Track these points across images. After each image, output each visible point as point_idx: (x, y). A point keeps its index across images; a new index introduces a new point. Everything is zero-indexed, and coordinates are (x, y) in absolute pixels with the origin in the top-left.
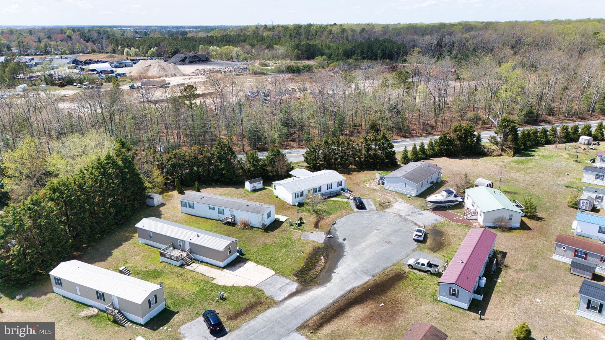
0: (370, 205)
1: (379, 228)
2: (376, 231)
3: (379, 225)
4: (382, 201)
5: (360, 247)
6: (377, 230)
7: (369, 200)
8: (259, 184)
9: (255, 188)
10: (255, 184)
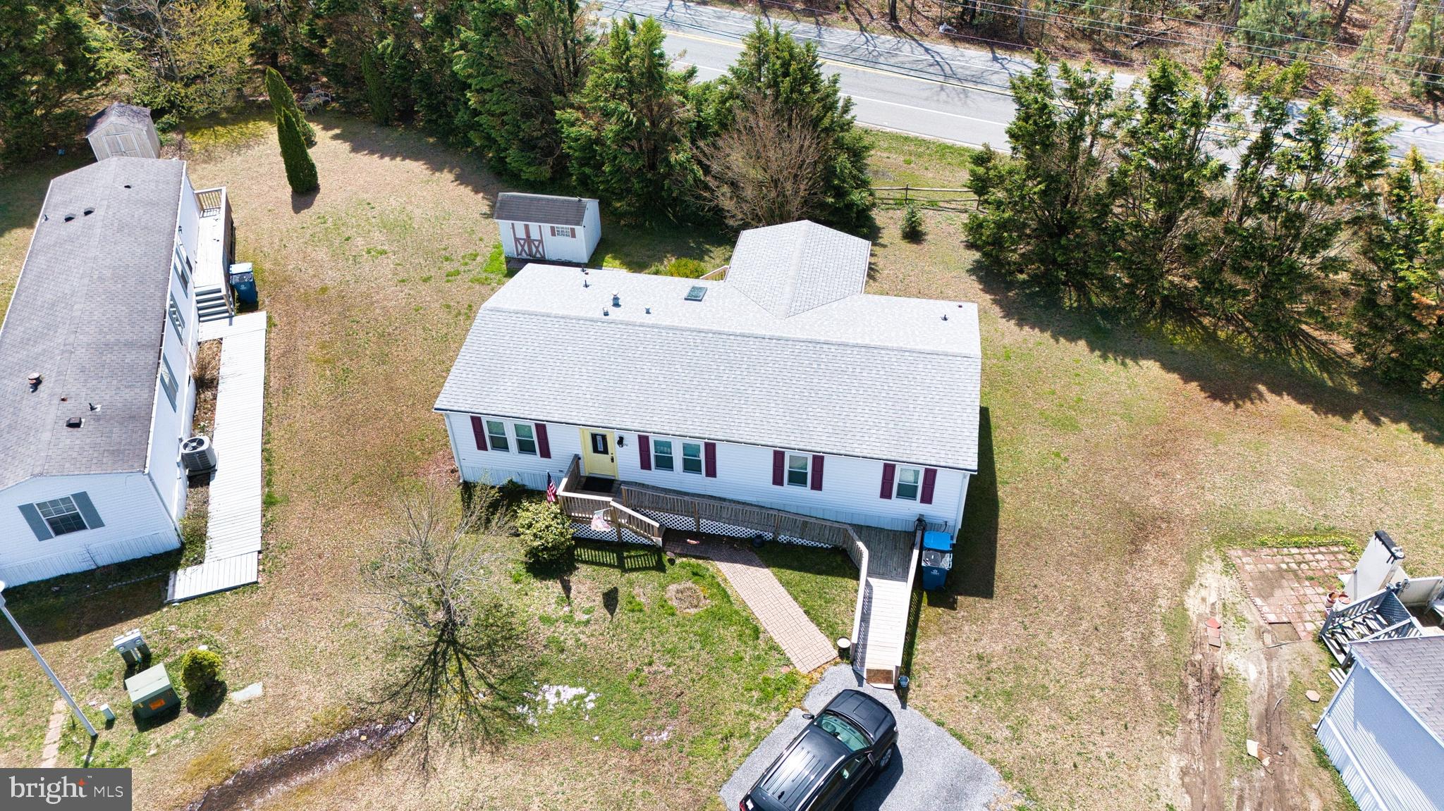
8: (562, 233)
9: (537, 248)
10: (534, 226)
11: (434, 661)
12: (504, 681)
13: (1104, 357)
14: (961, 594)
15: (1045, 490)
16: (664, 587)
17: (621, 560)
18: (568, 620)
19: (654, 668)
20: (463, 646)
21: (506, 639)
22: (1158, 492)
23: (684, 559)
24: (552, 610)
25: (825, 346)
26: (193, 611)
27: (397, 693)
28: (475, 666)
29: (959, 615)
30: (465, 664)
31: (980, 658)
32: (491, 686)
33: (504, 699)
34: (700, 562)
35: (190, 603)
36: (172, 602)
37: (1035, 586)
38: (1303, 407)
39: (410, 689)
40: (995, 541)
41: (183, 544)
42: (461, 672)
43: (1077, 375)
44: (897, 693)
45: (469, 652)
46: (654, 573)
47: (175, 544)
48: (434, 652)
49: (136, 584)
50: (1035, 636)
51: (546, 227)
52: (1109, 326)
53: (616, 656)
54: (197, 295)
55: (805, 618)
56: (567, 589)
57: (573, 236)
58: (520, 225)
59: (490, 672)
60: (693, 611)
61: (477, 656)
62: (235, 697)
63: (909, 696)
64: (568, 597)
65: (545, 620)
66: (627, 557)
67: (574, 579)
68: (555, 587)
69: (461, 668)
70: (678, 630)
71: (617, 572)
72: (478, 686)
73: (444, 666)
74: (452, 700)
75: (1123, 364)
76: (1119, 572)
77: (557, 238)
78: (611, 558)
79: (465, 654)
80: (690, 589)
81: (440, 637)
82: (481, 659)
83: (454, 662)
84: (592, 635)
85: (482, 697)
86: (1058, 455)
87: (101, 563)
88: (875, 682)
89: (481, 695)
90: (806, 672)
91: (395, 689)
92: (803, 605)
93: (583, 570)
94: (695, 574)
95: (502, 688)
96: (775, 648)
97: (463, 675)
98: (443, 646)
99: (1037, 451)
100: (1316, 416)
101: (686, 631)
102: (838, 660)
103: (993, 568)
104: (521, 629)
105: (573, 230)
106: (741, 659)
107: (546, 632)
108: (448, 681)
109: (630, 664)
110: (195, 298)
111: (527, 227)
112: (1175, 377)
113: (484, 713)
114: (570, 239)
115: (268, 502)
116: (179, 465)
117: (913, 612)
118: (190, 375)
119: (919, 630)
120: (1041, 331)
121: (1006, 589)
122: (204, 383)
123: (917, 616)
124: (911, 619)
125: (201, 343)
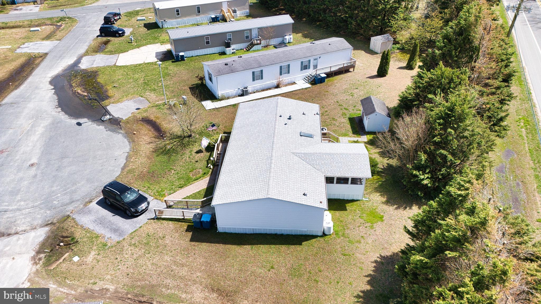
0: (101, 222)
1: (33, 171)
2: (34, 160)
3: (35, 176)
4: (76, 259)
5: (42, 125)
6: (32, 165)
7: (115, 238)
11: (179, 137)
12: (173, 149)
13: (358, 297)
14: (193, 233)
19: (173, 172)
20: (183, 140)
21: (185, 146)
23: (211, 170)
26: (199, 105)
27: (171, 135)
28: (177, 143)
29: (183, 233)
30: (178, 141)
32: (172, 147)
33: (168, 150)
34: (210, 174)
36: (201, 102)
39: (173, 136)
40: (219, 243)
41: (218, 99)
42: (175, 141)
46: (206, 166)
48: (181, 136)
49: (207, 97)
50: (171, 252)
53: (178, 165)
59: (175, 146)
60: (191, 175)
63: (152, 220)
67: (205, 153)
70: (185, 173)
71: (207, 159)
72: (172, 145)
73: (177, 139)
74: (168, 142)
77: (365, 117)
79: (180, 141)
80: (200, 173)
81: (186, 136)
82: (179, 144)
85: (168, 147)
87: (212, 92)
90: (165, 198)
91: (173, 134)
94: (205, 174)
95: (171, 149)
96: (175, 191)
98: (184, 137)
104: (188, 148)
107: (188, 152)
108: (173, 140)
109: (175, 167)
110: (308, 74)
113: (164, 148)
115: (234, 105)
116: (239, 89)
117: (186, 221)
118: (275, 82)
119: (177, 222)
120: (373, 271)
121: (194, 245)
122: (278, 86)
123: (184, 222)
124: (183, 220)
125: (295, 83)
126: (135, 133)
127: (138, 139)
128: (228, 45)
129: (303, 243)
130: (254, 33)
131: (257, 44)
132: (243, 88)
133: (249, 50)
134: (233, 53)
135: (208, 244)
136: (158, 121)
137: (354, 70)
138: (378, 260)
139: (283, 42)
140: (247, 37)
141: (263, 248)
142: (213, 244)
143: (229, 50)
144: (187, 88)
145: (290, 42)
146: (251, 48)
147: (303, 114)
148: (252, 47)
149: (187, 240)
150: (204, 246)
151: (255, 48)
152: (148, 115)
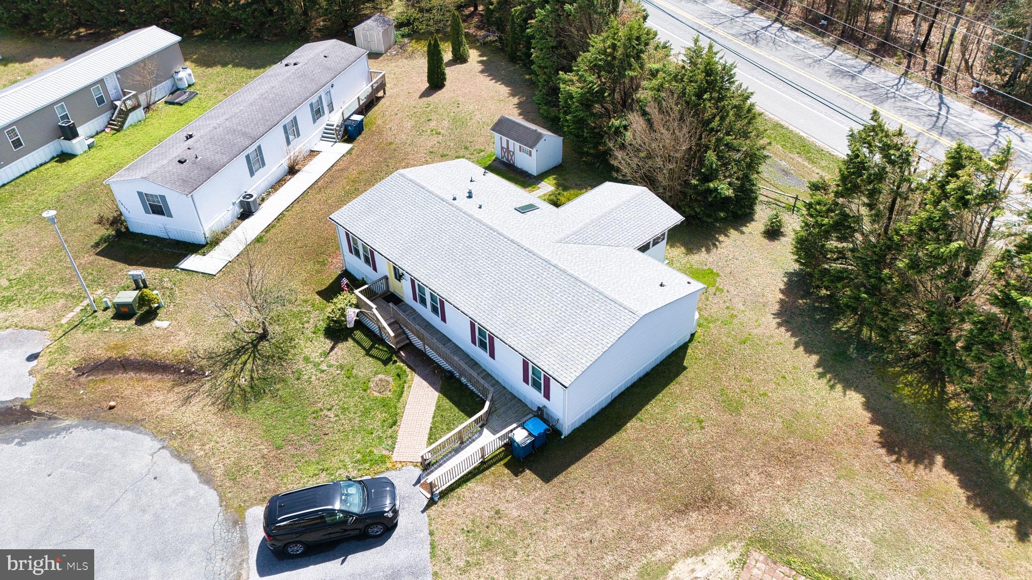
8: (524, 151)
9: (511, 156)
10: (511, 142)
11: (240, 351)
12: (260, 378)
13: (821, 376)
14: (530, 470)
15: (663, 438)
16: (376, 373)
17: (372, 347)
18: (316, 365)
19: (329, 413)
20: (258, 351)
21: (279, 358)
22: (748, 484)
23: (402, 364)
24: (315, 357)
25: (553, 268)
26: (183, 276)
27: (212, 358)
28: (253, 363)
29: (515, 481)
30: (251, 359)
31: (497, 512)
32: (252, 378)
33: (252, 387)
34: (408, 370)
35: (184, 272)
36: (178, 268)
37: (583, 493)
38: (961, 491)
39: (219, 358)
40: (590, 451)
41: (207, 243)
42: (245, 363)
43: (784, 377)
44: (429, 501)
45: (257, 355)
46: (379, 363)
47: (203, 242)
48: (243, 347)
49: (175, 253)
50: (545, 520)
51: (518, 145)
52: (854, 356)
53: (318, 396)
54: (327, 125)
55: (428, 431)
56: (332, 349)
57: (530, 155)
58: (505, 139)
59: (257, 371)
60: (376, 394)
61: (259, 359)
62: (156, 323)
63: (432, 508)
64: (328, 353)
65: (307, 359)
66: (377, 348)
67: (340, 345)
68: (329, 344)
69: (246, 361)
70: (359, 400)
71: (363, 352)
72: (246, 374)
73: (240, 356)
74: (228, 374)
75: (832, 387)
76: (653, 517)
77: (522, 153)
78: (367, 343)
79: (255, 355)
80: (387, 381)
81: (253, 341)
82: (259, 362)
83: (246, 357)
84: (319, 379)
85: (243, 381)
86: (700, 422)
87: (171, 237)
88: (423, 488)
89: (243, 380)
90: (394, 460)
91: (214, 355)
92: (434, 423)
93: (350, 343)
94: (398, 375)
95: (256, 382)
96: (393, 438)
97: (244, 366)
98: (250, 345)
99: (689, 411)
100: (965, 503)
101: (361, 403)
102: (419, 464)
103: (569, 466)
104: (291, 357)
105: (530, 151)
106: (372, 433)
107: (301, 365)
108: (235, 364)
109: (320, 405)
110: (324, 126)
111: (508, 141)
112: (868, 415)
113: (236, 389)
114: (528, 156)
115: (258, 240)
116: (234, 204)
117: (490, 463)
118: (284, 164)
119: (481, 475)
120: (792, 336)
121: (562, 483)
122: (292, 171)
123: (490, 467)
124: (484, 466)
125: (312, 151)
126: (112, 403)
127: (140, 409)
128: (70, 133)
129: (685, 364)
130: (113, 87)
131: (134, 108)
132: (241, 198)
133: (121, 127)
134: (90, 147)
135: (579, 464)
136: (129, 353)
137: (385, 93)
138: (779, 320)
139: (175, 88)
140: (100, 100)
141: (653, 408)
142: (585, 459)
143: (78, 145)
144: (89, 258)
145: (191, 83)
146: (123, 123)
147: (471, 181)
148: (125, 119)
149: (538, 485)
150: (577, 471)
151: (132, 118)
152: (81, 354)
